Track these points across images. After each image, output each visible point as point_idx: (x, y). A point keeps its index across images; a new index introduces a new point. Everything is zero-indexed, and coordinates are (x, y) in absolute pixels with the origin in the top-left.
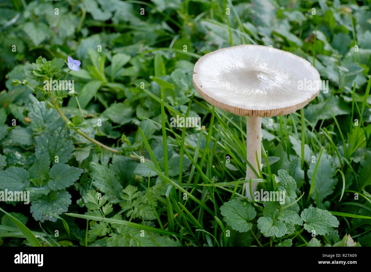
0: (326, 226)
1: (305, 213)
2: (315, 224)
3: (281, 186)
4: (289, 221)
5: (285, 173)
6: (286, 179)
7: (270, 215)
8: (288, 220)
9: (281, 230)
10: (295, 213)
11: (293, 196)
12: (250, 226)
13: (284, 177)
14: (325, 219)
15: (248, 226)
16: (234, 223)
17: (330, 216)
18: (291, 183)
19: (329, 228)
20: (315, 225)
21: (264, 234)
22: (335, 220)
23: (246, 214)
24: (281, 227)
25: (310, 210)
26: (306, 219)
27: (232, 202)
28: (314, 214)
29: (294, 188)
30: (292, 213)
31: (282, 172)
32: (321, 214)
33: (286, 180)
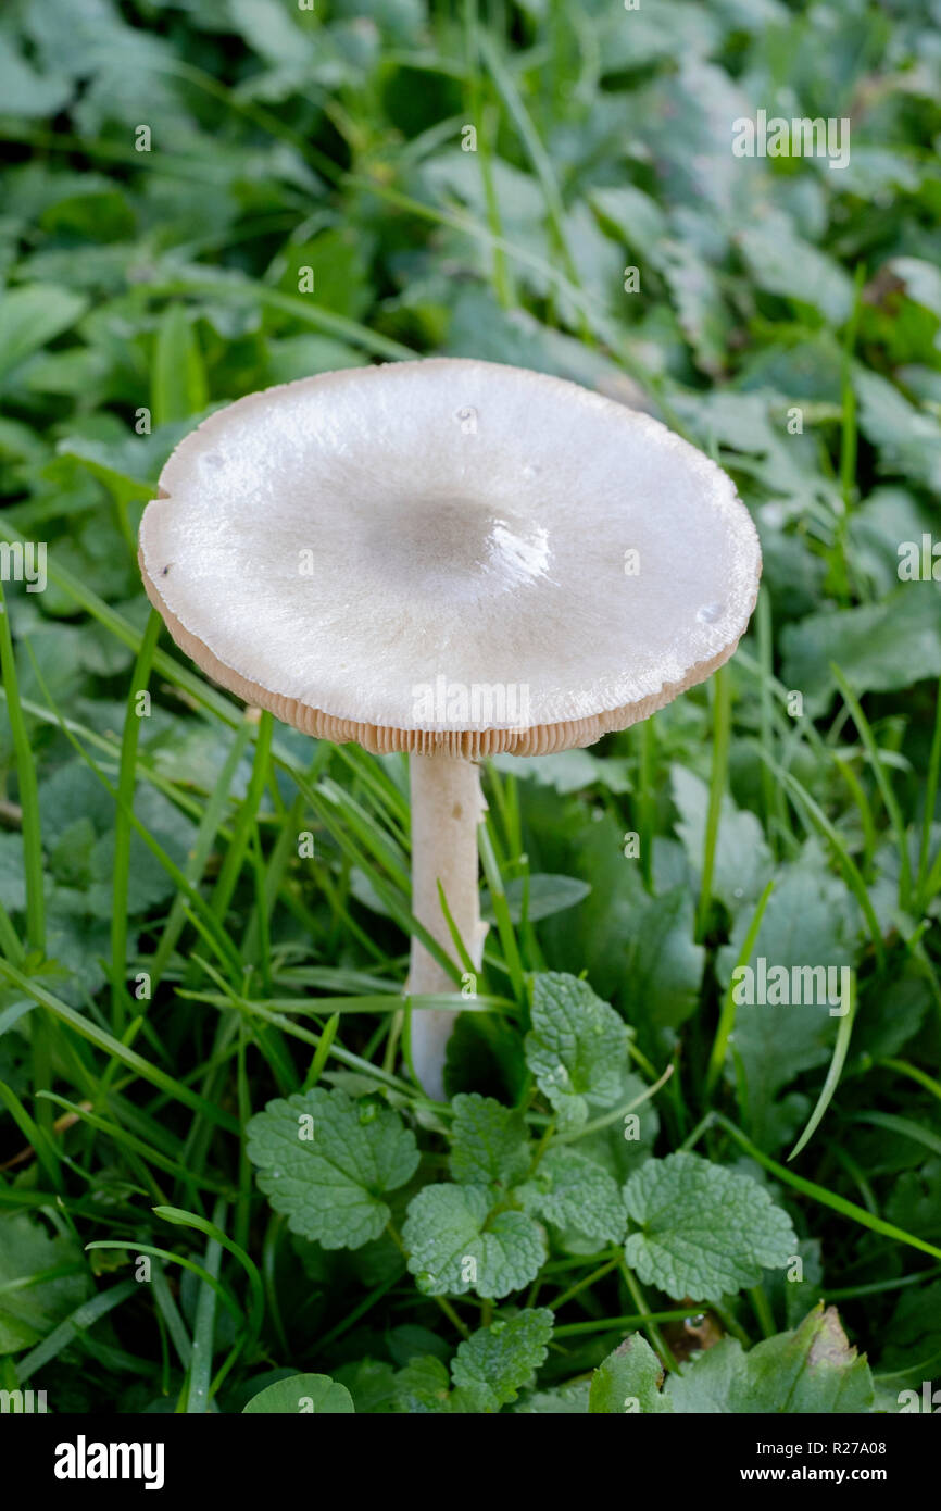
0: (732, 1257)
1: (646, 1179)
2: (684, 1239)
3: (544, 1052)
4: (565, 1214)
5: (569, 987)
6: (573, 1016)
7: (483, 1172)
8: (563, 1208)
9: (515, 1259)
10: (602, 1175)
11: (605, 1092)
12: (377, 1221)
13: (561, 1006)
14: (735, 1222)
15: (371, 1218)
16: (302, 1203)
17: (761, 1206)
18: (596, 1035)
19: (741, 1268)
20: (683, 1244)
21: (422, 1277)
22: (780, 1229)
23: (368, 1158)
24: (515, 1243)
25: (673, 1169)
26: (643, 1211)
27: (305, 1102)
28: (689, 1187)
29: (616, 1057)
30: (587, 1173)
31: (556, 986)
32: (722, 1192)
33: (570, 1020)
